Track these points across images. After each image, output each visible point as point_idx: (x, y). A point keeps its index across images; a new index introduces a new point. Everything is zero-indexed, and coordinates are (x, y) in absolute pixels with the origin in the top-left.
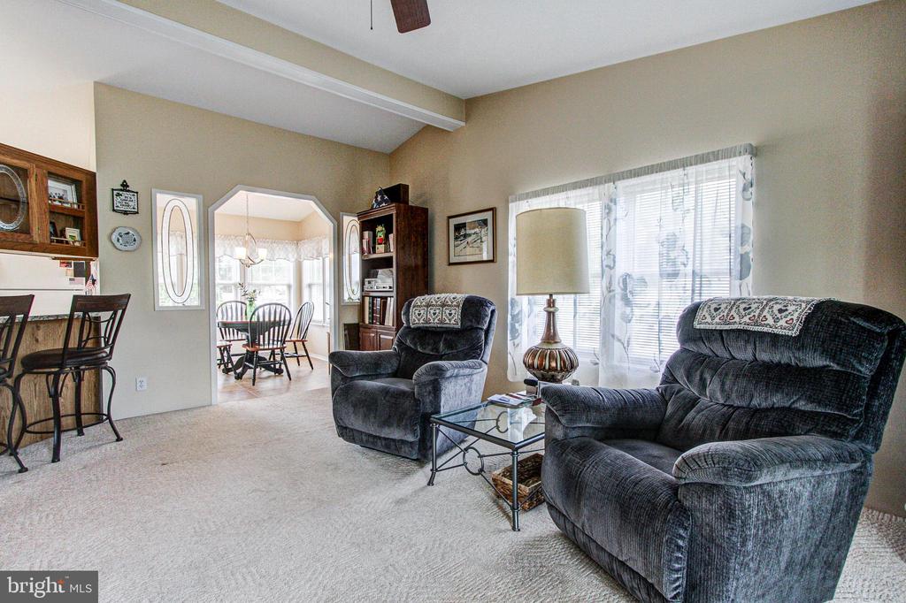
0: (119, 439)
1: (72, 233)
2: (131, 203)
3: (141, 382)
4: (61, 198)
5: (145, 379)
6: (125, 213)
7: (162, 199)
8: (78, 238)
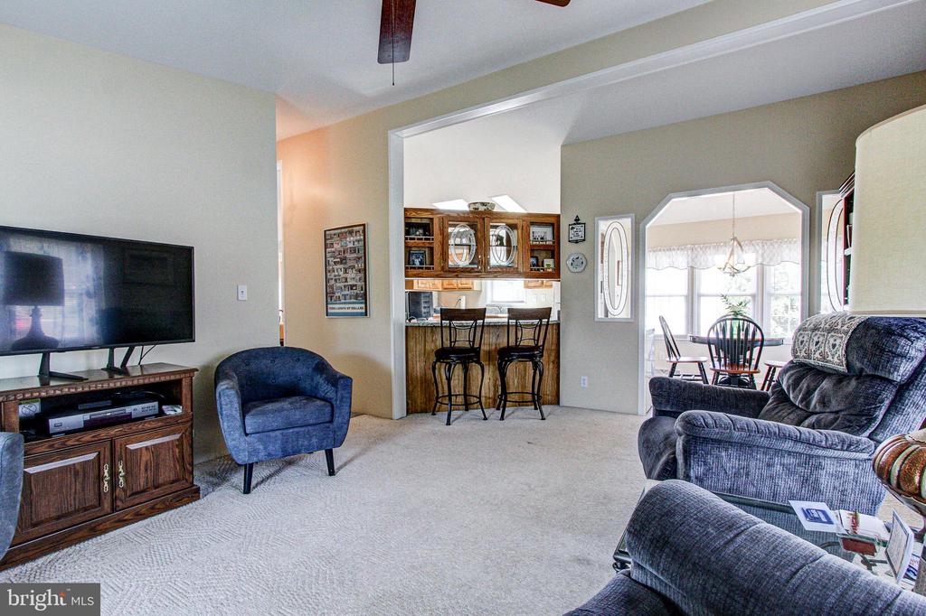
0: (543, 419)
1: (549, 262)
2: (580, 233)
3: (584, 380)
4: (542, 238)
5: (586, 378)
6: (577, 242)
7: (603, 226)
8: (552, 266)
